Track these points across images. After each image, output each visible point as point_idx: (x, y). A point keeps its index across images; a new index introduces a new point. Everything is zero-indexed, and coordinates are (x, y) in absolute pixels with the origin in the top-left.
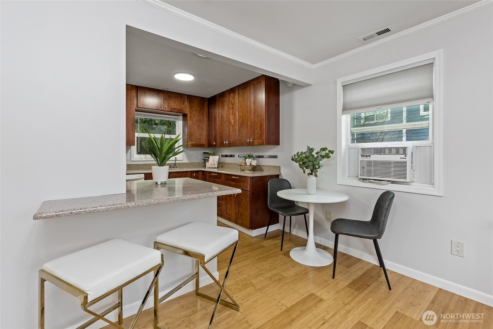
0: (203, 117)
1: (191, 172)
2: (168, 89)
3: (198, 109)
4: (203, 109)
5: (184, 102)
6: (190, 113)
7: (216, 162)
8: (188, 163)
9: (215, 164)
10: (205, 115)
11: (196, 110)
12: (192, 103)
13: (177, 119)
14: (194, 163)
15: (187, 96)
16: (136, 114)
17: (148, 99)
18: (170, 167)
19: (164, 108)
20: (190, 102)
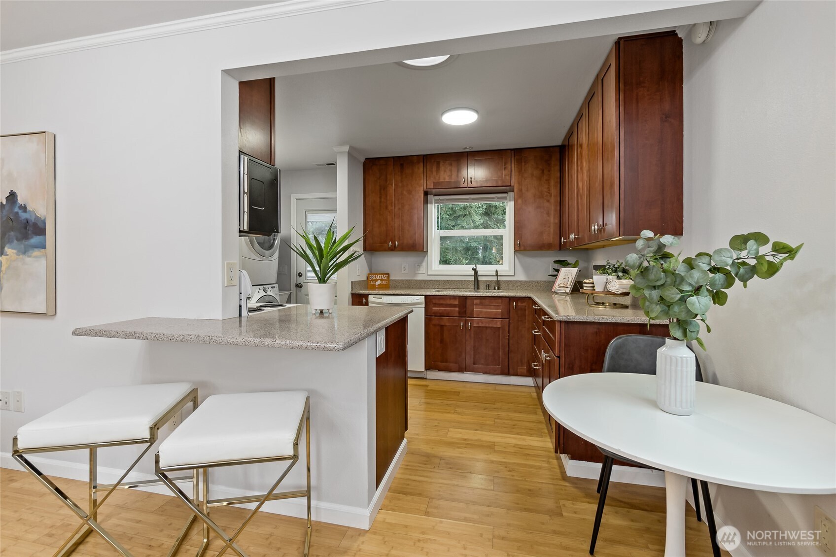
0: (549, 188)
1: (508, 299)
2: (472, 148)
3: (537, 173)
4: (549, 171)
5: (505, 164)
6: (520, 183)
7: (570, 280)
8: (525, 282)
9: (568, 286)
10: (552, 183)
11: (532, 175)
12: (523, 164)
13: (505, 198)
14: (537, 282)
15: (513, 152)
16: (436, 200)
17: (442, 173)
18: (488, 287)
19: (469, 182)
20: (519, 162)
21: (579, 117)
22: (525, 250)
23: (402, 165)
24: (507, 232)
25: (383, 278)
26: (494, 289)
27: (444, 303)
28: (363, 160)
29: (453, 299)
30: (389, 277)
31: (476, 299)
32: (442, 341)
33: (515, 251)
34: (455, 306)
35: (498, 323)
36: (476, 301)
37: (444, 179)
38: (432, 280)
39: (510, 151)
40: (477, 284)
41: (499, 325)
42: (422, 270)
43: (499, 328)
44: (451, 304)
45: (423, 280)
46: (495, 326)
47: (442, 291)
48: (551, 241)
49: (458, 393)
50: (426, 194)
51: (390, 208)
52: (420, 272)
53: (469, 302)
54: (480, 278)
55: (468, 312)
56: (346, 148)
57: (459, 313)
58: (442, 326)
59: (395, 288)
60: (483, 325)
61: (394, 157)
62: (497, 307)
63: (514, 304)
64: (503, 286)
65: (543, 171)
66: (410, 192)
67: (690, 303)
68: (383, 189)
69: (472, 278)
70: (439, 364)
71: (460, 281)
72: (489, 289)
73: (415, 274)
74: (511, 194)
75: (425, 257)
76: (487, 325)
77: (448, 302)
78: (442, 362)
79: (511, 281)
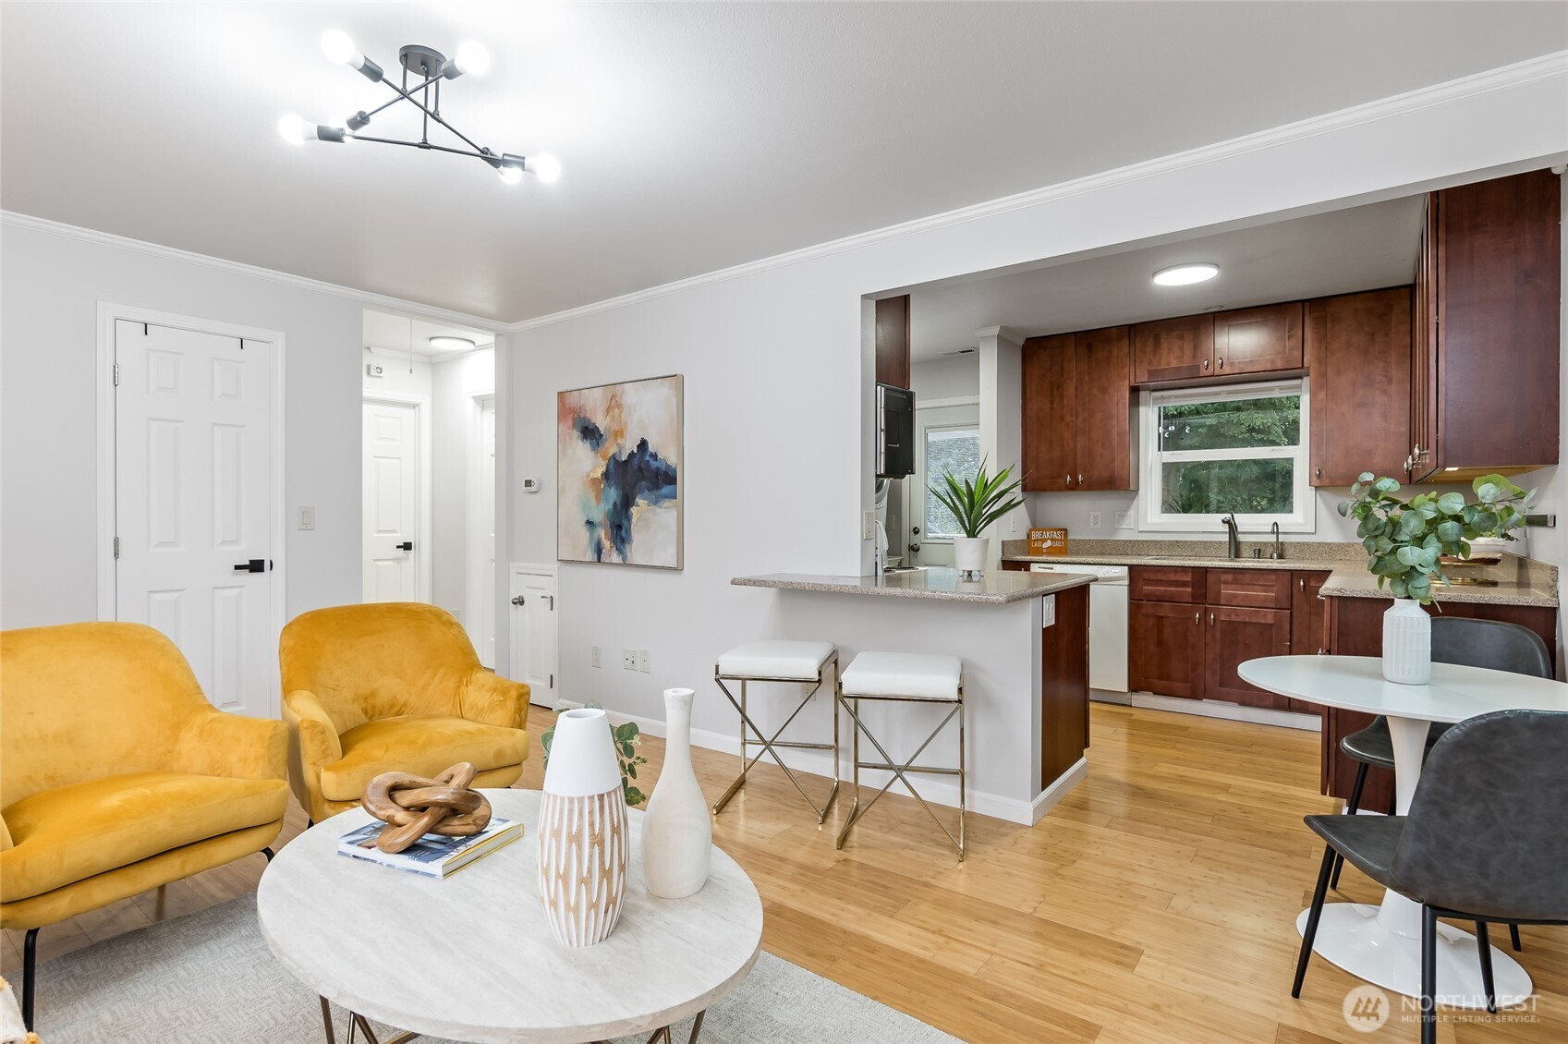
0: (1384, 367)
1: (1293, 574)
3: (1358, 340)
4: (1387, 334)
5: (1291, 328)
6: (1322, 361)
10: (1393, 357)
11: (1349, 345)
15: (1307, 304)
16: (1155, 399)
17: (1164, 353)
18: (1259, 553)
19: (1218, 367)
20: (1320, 323)
22: (1332, 484)
23: (1090, 346)
24: (1299, 456)
25: (1055, 536)
26: (1271, 558)
27: (1164, 578)
28: (1021, 342)
29: (1183, 571)
30: (1066, 534)
31: (1224, 573)
32: (1160, 643)
33: (1315, 487)
34: (1185, 584)
35: (1269, 616)
36: (1224, 577)
37: (1169, 363)
38: (1147, 541)
39: (1300, 304)
40: (1236, 548)
41: (1270, 620)
42: (1129, 521)
43: (1271, 624)
44: (1178, 581)
45: (1130, 541)
46: (1262, 621)
47: (1160, 559)
48: (1391, 465)
49: (1187, 728)
50: (1135, 390)
51: (1068, 419)
52: (1124, 526)
53: (1211, 578)
54: (1241, 538)
55: (1210, 595)
56: (996, 330)
57: (1193, 596)
58: (1160, 618)
59: (1077, 554)
60: (1238, 619)
61: (1075, 333)
62: (1267, 587)
63: (1302, 583)
64: (1289, 552)
65: (1372, 335)
66: (1104, 390)
67: (1400, 554)
68: (1056, 387)
69: (1226, 538)
70: (1155, 681)
71: (1202, 542)
72: (1259, 557)
73: (1115, 530)
74: (1306, 381)
75: (1133, 499)
76: (1247, 620)
77: (1172, 577)
78: (1160, 678)
79: (1307, 544)
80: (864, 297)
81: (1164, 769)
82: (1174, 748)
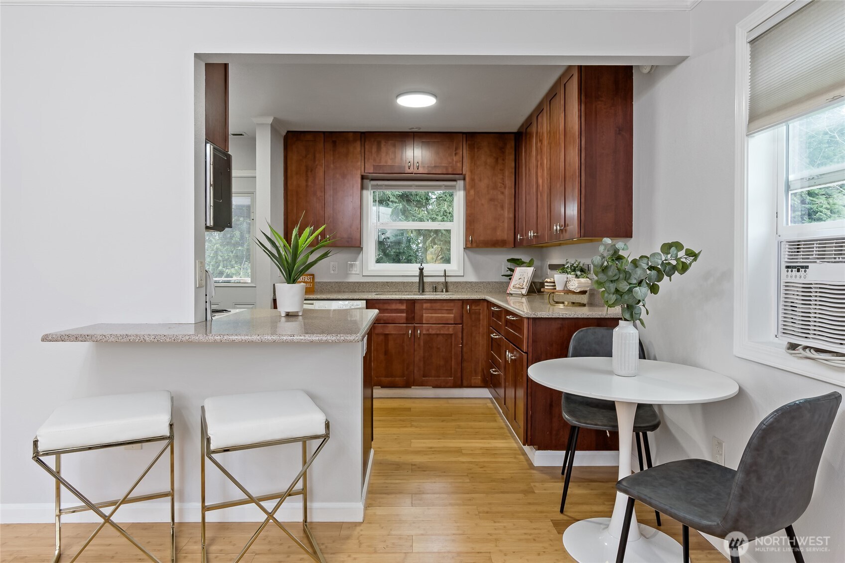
0: (503, 179)
1: (461, 302)
2: (420, 128)
3: (490, 161)
4: (503, 160)
5: (456, 149)
6: (471, 171)
7: (526, 281)
8: (476, 283)
9: (524, 286)
10: (507, 173)
11: (486, 163)
12: (476, 150)
13: (453, 187)
14: (489, 283)
15: (464, 136)
16: (373, 186)
17: (383, 155)
18: (435, 290)
19: (415, 168)
20: (472, 148)
21: (539, 110)
22: (478, 246)
23: (334, 143)
24: (457, 228)
25: (306, 280)
26: (442, 292)
27: (389, 308)
28: (284, 134)
29: (400, 303)
30: (313, 278)
31: (425, 303)
32: (386, 353)
33: (466, 248)
34: (401, 311)
35: (451, 329)
36: (425, 305)
37: (386, 162)
38: (368, 283)
39: (461, 135)
40: (422, 285)
41: (451, 331)
42: (356, 270)
43: (452, 334)
44: (397, 309)
45: (358, 283)
46: (446, 333)
47: (381, 294)
48: (505, 237)
49: (409, 409)
50: (363, 178)
51: (319, 194)
52: (354, 272)
53: (417, 306)
54: (426, 280)
55: (417, 317)
56: (270, 120)
57: (407, 319)
58: (386, 335)
59: (322, 292)
60: (434, 332)
61: (324, 132)
62: (449, 311)
63: (468, 307)
64: (450, 288)
65: (497, 159)
66: (344, 176)
67: (635, 292)
68: (309, 171)
69: (417, 280)
70: (383, 379)
71: (402, 282)
72: (435, 292)
73: (347, 275)
74: (461, 183)
75: (359, 253)
76: (438, 332)
77: (394, 306)
78: (386, 376)
79: (460, 282)
80: (197, 56)
81: (418, 444)
82: (412, 426)
